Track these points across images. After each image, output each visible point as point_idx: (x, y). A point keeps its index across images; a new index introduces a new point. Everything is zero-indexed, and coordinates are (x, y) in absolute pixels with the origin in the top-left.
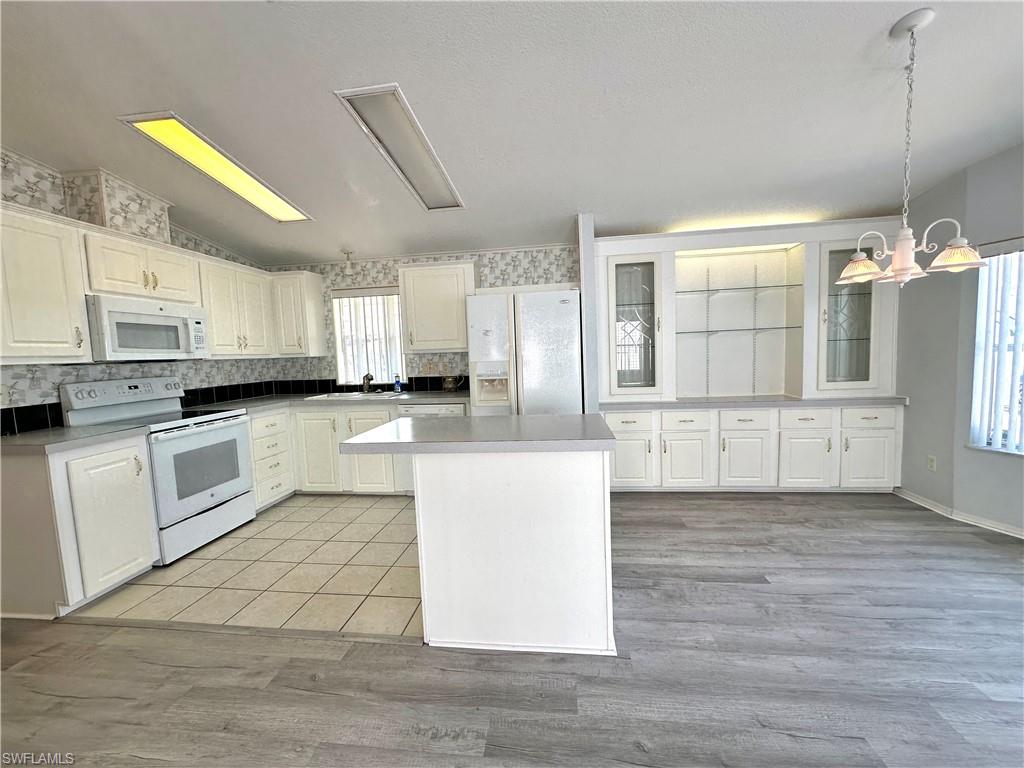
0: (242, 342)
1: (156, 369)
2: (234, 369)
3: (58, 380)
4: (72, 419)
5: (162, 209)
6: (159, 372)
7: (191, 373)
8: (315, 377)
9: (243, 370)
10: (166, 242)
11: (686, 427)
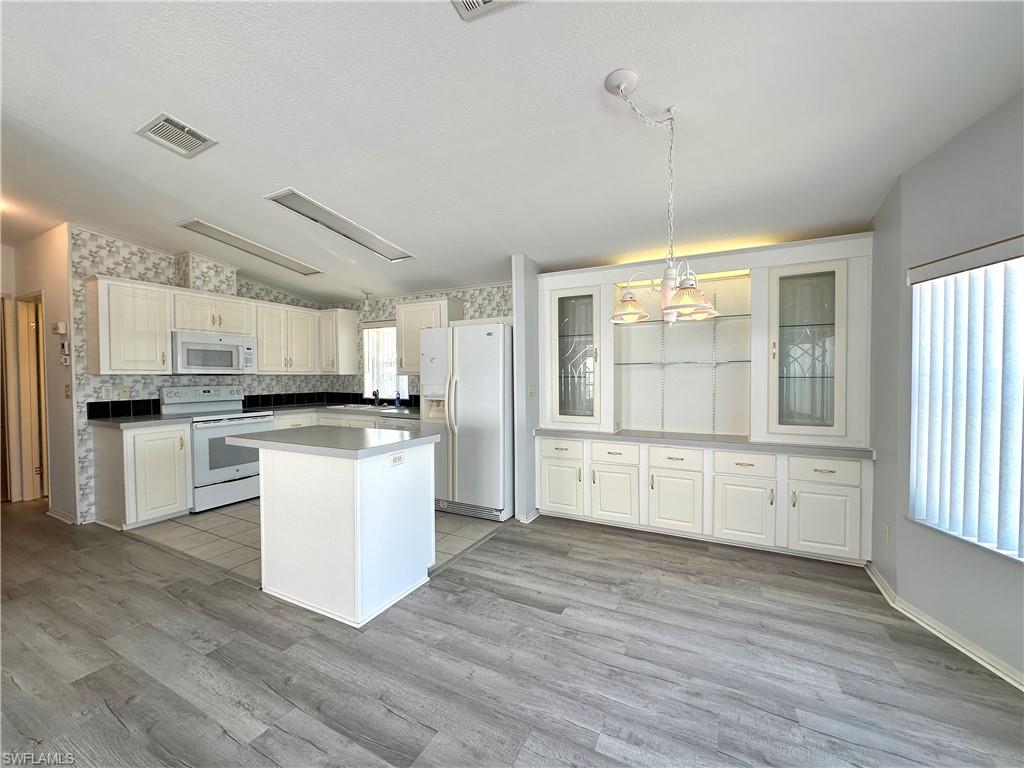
0: (288, 362)
1: (229, 380)
2: (291, 382)
3: (160, 384)
4: (165, 410)
5: (232, 272)
6: (230, 382)
7: (255, 384)
8: (349, 391)
9: (298, 383)
10: (233, 294)
11: (612, 458)
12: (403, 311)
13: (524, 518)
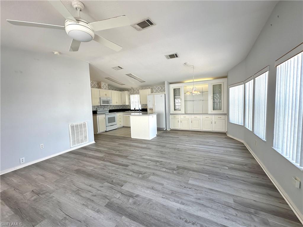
0: (117, 103)
4: (98, 112)
5: (107, 85)
6: (106, 107)
8: (127, 108)
9: (117, 107)
10: (108, 89)
11: (185, 118)
12: (141, 91)
13: (168, 130)
